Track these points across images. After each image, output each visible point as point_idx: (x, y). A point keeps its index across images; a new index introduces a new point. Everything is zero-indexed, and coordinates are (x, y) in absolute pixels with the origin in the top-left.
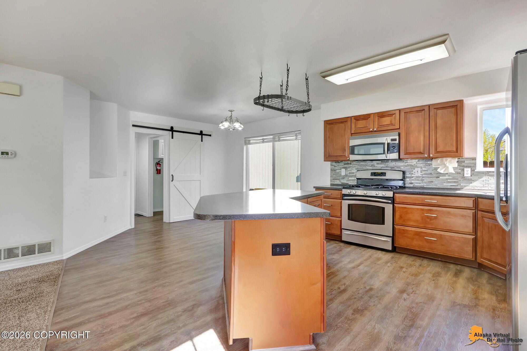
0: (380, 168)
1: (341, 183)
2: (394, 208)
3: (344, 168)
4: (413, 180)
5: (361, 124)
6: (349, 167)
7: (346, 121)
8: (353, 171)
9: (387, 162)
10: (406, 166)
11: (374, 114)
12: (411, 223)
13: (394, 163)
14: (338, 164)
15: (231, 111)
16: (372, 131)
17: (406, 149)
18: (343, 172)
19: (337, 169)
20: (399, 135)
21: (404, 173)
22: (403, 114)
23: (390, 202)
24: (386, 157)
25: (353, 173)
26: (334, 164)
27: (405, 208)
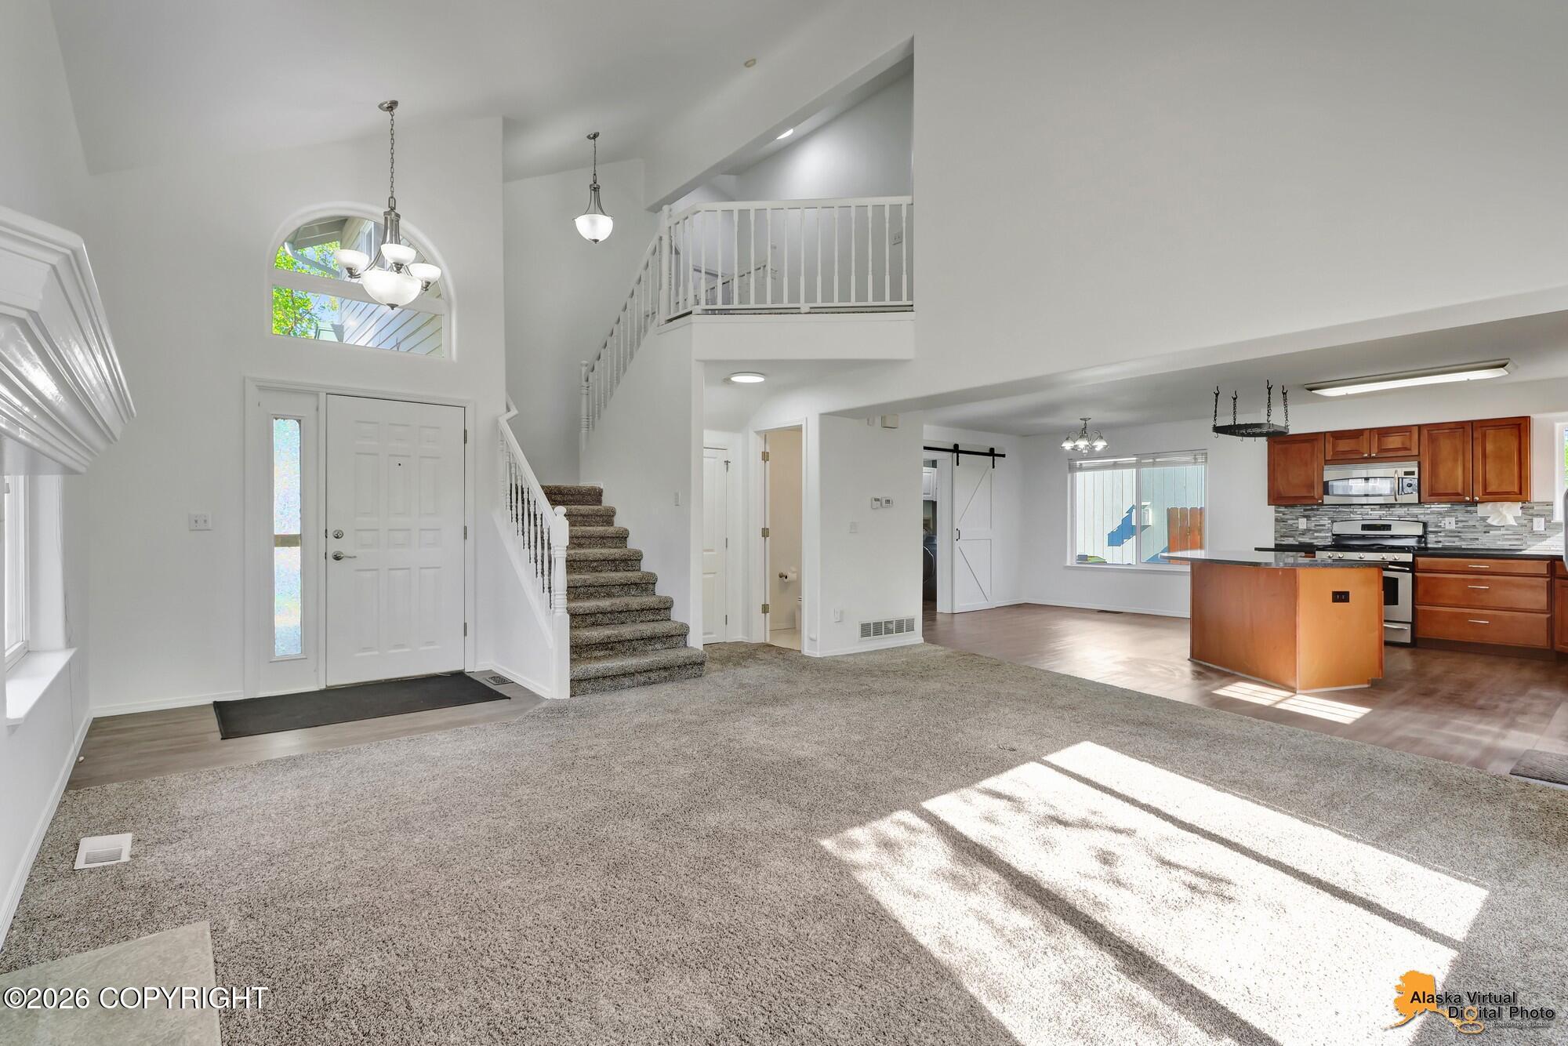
0: (1377, 517)
1: (1297, 543)
2: (1414, 579)
3: (1304, 516)
4: (1441, 536)
5: (1344, 445)
6: (1315, 516)
7: (1313, 440)
8: (1322, 522)
9: (1392, 507)
10: (1428, 514)
11: (1371, 430)
12: (1446, 601)
13: (1406, 509)
14: (1291, 510)
15: (1085, 420)
16: (1366, 458)
17: (1432, 488)
18: (1302, 524)
19: (1288, 519)
20: (1419, 463)
21: (1425, 525)
22: (1425, 432)
23: (1408, 569)
24: (1396, 500)
25: (1324, 525)
26: (1282, 509)
27: (1435, 578)
